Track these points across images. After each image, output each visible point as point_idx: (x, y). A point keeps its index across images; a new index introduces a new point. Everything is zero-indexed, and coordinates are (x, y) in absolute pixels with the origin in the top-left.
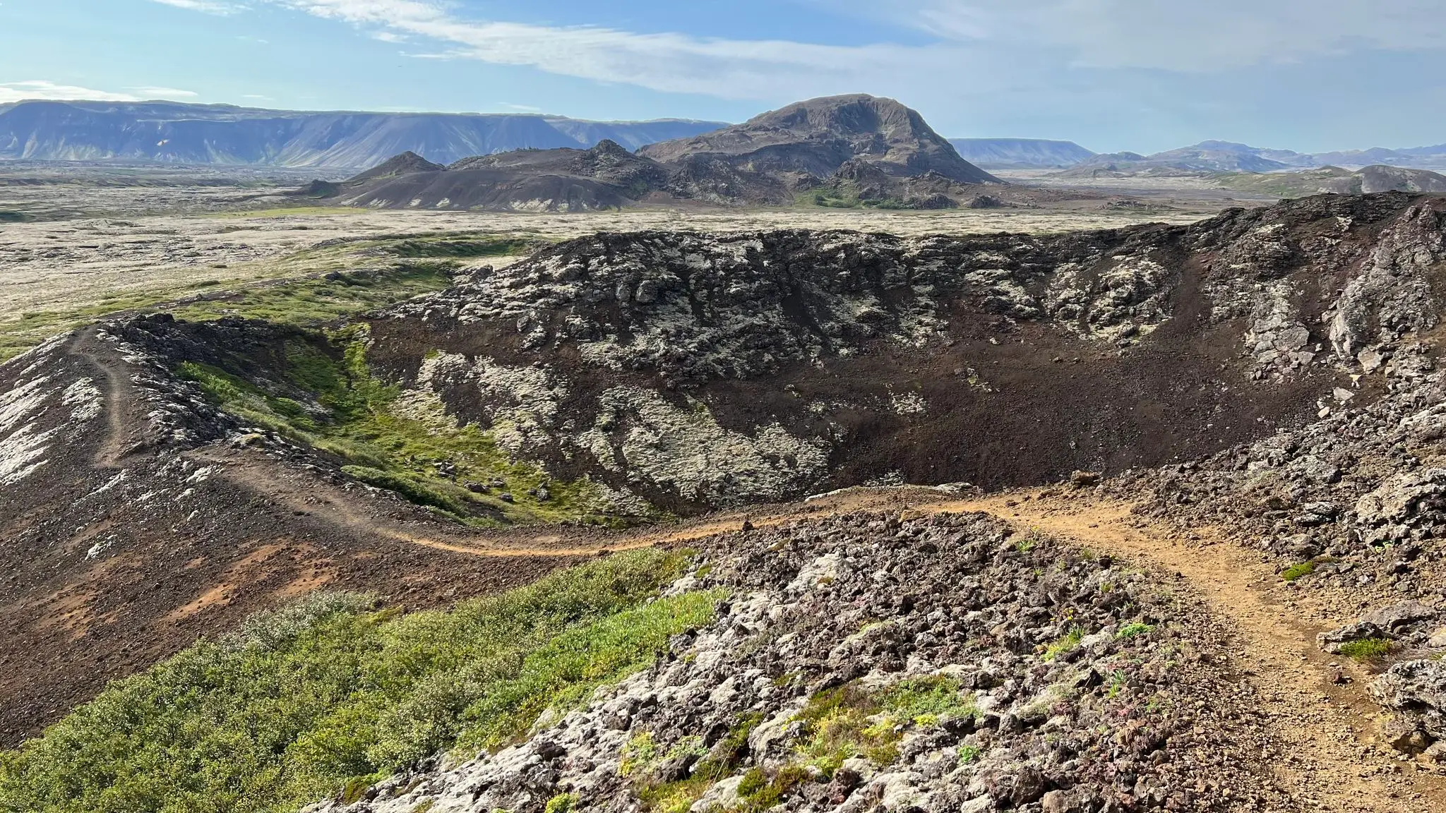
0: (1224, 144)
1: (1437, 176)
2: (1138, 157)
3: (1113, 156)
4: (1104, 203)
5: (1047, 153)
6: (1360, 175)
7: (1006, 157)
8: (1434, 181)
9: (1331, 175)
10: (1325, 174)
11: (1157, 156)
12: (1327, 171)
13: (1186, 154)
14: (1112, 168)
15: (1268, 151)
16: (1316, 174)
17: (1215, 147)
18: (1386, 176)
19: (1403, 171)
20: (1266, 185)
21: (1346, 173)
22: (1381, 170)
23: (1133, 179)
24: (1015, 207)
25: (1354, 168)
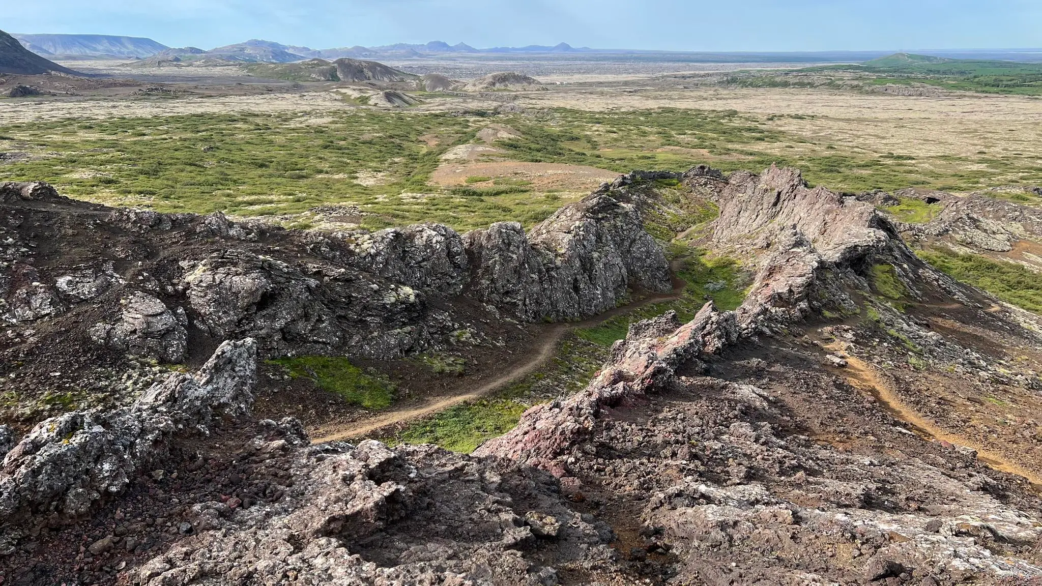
0: (263, 42)
1: (380, 65)
2: (199, 51)
3: (181, 50)
4: (136, 89)
5: (131, 47)
6: (335, 65)
7: (95, 50)
8: (379, 69)
9: (318, 65)
10: (314, 64)
11: (215, 50)
12: (316, 62)
13: (235, 49)
14: (177, 60)
15: (293, 48)
16: (309, 64)
17: (256, 44)
18: (350, 65)
19: (360, 62)
20: (277, 73)
21: (327, 64)
22: (347, 61)
23: (189, 69)
24: (54, 95)
25: (331, 60)
